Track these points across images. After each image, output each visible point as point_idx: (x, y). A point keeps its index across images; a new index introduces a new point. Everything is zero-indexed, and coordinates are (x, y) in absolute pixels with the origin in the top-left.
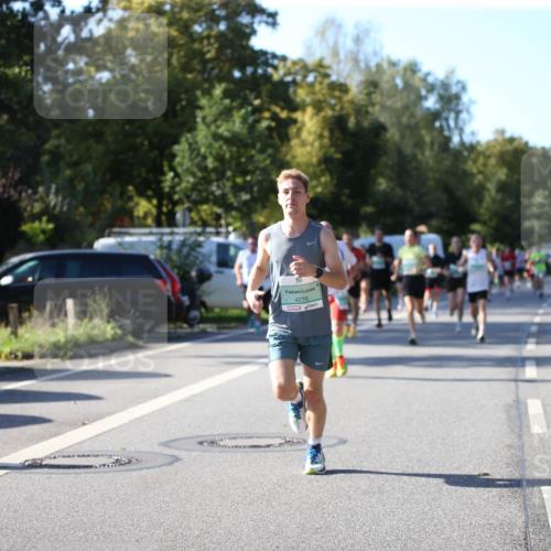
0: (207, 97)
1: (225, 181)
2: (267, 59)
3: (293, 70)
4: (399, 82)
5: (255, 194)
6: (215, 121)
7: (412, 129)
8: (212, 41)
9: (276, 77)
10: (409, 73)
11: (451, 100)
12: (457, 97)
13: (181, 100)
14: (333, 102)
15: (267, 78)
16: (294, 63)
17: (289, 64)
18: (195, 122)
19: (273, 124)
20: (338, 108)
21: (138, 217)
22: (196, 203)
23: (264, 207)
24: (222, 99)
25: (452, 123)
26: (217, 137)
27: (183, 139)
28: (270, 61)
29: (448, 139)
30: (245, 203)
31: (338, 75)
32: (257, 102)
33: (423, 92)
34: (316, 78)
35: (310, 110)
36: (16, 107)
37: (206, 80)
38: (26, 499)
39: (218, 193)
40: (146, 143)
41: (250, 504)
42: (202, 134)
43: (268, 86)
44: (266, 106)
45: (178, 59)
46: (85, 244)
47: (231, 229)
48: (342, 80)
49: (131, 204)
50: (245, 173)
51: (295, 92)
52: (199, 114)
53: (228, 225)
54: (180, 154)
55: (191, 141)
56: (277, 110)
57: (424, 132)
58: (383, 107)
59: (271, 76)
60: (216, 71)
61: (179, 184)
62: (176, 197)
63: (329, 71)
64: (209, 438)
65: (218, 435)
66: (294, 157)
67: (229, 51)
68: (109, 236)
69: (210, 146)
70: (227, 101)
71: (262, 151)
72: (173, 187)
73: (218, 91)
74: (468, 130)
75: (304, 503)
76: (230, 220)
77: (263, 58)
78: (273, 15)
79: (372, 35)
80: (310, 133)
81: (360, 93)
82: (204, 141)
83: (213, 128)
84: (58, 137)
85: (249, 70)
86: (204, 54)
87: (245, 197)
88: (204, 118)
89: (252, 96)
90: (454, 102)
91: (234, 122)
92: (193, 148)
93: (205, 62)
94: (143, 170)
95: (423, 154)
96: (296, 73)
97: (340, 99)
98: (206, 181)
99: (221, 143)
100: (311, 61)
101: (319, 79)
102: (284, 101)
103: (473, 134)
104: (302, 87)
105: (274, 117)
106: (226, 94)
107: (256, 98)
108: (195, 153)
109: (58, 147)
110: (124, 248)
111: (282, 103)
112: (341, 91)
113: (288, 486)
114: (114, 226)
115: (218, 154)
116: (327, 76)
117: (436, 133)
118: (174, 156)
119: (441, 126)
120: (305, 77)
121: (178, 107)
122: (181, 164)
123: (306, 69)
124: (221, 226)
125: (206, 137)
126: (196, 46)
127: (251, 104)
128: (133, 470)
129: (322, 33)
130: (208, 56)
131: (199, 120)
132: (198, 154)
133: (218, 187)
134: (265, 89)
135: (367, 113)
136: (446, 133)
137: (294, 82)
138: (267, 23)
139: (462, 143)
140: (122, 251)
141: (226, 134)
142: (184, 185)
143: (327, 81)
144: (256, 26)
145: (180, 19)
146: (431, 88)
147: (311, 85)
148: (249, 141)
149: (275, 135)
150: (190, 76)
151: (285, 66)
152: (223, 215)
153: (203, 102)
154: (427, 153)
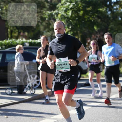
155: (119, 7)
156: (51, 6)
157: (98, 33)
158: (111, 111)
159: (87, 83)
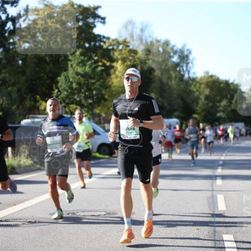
0: (73, 56)
1: (81, 94)
2: (101, 39)
3: (112, 44)
4: (161, 49)
5: (95, 100)
7: (167, 71)
9: (105, 47)
10: (165, 46)
11: (184, 58)
12: (187, 56)
13: (61, 57)
14: (131, 58)
15: (101, 47)
16: (113, 40)
17: (111, 40)
19: (103, 68)
20: (133, 61)
21: (41, 110)
22: (68, 104)
23: (99, 106)
24: (80, 56)
25: (185, 68)
26: (77, 74)
27: (62, 75)
28: (102, 39)
29: (183, 76)
30: (90, 104)
31: (133, 46)
32: (96, 58)
33: (172, 54)
34: (123, 47)
35: (120, 62)
39: (78, 99)
40: (45, 76)
41: (90, 242)
42: (71, 72)
43: (101, 51)
44: (100, 59)
46: (17, 122)
48: (135, 49)
49: (38, 104)
51: (113, 54)
52: (70, 63)
54: (61, 81)
55: (66, 75)
56: (105, 62)
57: (172, 72)
58: (154, 61)
59: (102, 46)
61: (60, 95)
63: (129, 44)
64: (72, 212)
65: (76, 210)
66: (112, 83)
67: (83, 35)
68: (28, 118)
69: (74, 78)
70: (82, 58)
71: (98, 80)
72: (57, 96)
73: (78, 53)
74: (192, 71)
77: (99, 38)
78: (104, 19)
79: (148, 28)
80: (120, 72)
81: (143, 54)
82: (72, 76)
83: (76, 70)
84: (5, 73)
85: (93, 43)
87: (90, 101)
88: (72, 65)
89: (94, 55)
90: (186, 59)
91: (86, 67)
92: (66, 78)
94: (44, 88)
95: (171, 82)
96: (114, 45)
97: (133, 57)
98: (73, 94)
99: (79, 76)
100: (121, 39)
101: (124, 48)
103: (194, 73)
104: (117, 52)
105: (104, 65)
106: (82, 54)
107: (95, 56)
108: (68, 80)
109: (5, 77)
110: (35, 124)
111: (107, 59)
112: (134, 53)
114: (30, 114)
115: (78, 82)
116: (128, 46)
117: (177, 73)
118: (58, 82)
119: (180, 70)
120: (118, 47)
121: (60, 60)
122: (61, 86)
123: (118, 43)
125: (72, 74)
127: (93, 59)
128: (37, 226)
129: (126, 27)
131: (69, 66)
132: (69, 81)
133: (78, 97)
134: (100, 52)
135: (146, 63)
136: (182, 73)
138: (101, 22)
139: (189, 78)
140: (34, 125)
141: (82, 72)
142: (62, 95)
143: (128, 49)
144: (96, 24)
146: (175, 53)
147: (121, 50)
148: (93, 76)
149: (104, 73)
151: (109, 42)
153: (71, 58)
154: (173, 82)
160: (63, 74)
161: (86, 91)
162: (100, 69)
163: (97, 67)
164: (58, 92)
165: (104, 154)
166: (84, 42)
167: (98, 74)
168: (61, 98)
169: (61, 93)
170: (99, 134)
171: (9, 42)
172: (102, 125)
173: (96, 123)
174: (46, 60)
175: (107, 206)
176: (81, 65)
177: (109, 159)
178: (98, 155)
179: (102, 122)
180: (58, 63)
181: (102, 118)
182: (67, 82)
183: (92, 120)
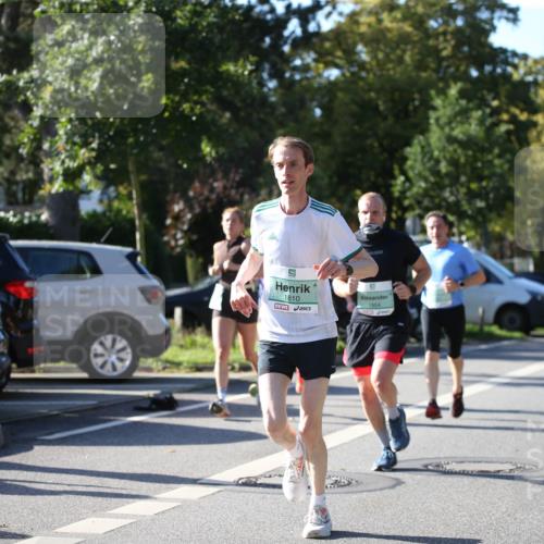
0: (442, 97)
1: (458, 186)
2: (507, 57)
3: (534, 69)
5: (491, 202)
6: (449, 123)
8: (449, 37)
9: (516, 76)
13: (413, 100)
15: (507, 77)
16: (536, 62)
17: (530, 62)
18: (428, 124)
19: (511, 127)
23: (500, 216)
24: (457, 100)
26: (451, 140)
27: (416, 141)
28: (510, 60)
30: (480, 210)
32: (495, 103)
36: (239, 104)
37: (441, 79)
38: (238, 519)
39: (452, 199)
40: (376, 144)
42: (435, 136)
43: (508, 87)
44: (505, 107)
45: (412, 56)
47: (464, 238)
50: (480, 178)
51: (536, 94)
52: (433, 115)
53: (461, 234)
54: (412, 157)
55: (423, 143)
56: (517, 111)
59: (511, 76)
60: (452, 70)
61: (410, 189)
62: (406, 203)
64: (434, 461)
65: (445, 458)
67: (466, 49)
69: (443, 149)
70: (463, 102)
71: (500, 156)
72: (403, 192)
73: (453, 91)
75: (536, 535)
76: (463, 229)
77: (502, 56)
78: (514, 11)
82: (438, 144)
83: (447, 130)
85: (488, 68)
86: (440, 51)
87: (480, 204)
88: (437, 120)
89: (489, 97)
91: (470, 124)
92: (426, 151)
93: (440, 60)
94: (372, 173)
96: (537, 73)
98: (439, 186)
99: (456, 146)
102: (525, 102)
105: (513, 120)
106: (462, 94)
107: (494, 99)
108: (428, 155)
111: (522, 105)
113: (518, 515)
115: (452, 158)
118: (405, 159)
121: (411, 108)
122: (412, 168)
124: (453, 235)
125: (439, 139)
126: (431, 42)
127: (489, 106)
128: (352, 492)
130: (445, 53)
131: (432, 121)
132: (431, 158)
133: (452, 193)
134: (504, 90)
137: (536, 83)
138: (507, 19)
141: (461, 136)
142: (415, 190)
144: (496, 22)
145: (415, 14)
148: (487, 145)
149: (513, 138)
150: (424, 75)
151: (526, 65)
152: (456, 223)
153: (438, 102)
155: (315, 60)
156: (12, 45)
157: (220, 175)
158: (264, 523)
159: (162, 397)
160: (418, 140)
161: (469, 181)
162: (503, 128)
163: (496, 124)
164: (404, 182)
165: (510, 329)
166: (468, 67)
167: (501, 141)
168: (412, 196)
169: (412, 185)
170: (499, 281)
171: (292, 65)
172: (508, 261)
173: (494, 256)
174: (377, 107)
175: (517, 451)
176: (459, 119)
177: (521, 339)
178: (495, 330)
179: (508, 253)
180: (407, 114)
181: (506, 244)
182: (426, 160)
183: (483, 249)
